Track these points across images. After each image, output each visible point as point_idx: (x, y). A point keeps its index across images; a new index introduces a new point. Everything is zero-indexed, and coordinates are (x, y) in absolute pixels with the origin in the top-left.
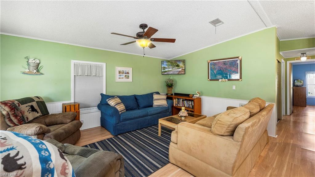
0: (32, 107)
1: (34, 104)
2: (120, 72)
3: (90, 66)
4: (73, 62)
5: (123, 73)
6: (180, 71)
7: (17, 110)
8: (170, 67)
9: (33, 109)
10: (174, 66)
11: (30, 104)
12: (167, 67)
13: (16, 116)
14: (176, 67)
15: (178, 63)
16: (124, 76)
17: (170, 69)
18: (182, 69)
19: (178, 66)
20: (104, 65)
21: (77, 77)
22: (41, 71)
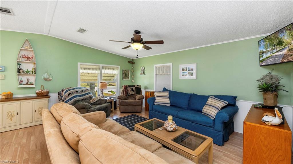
0: (133, 89)
1: (134, 88)
2: (183, 70)
3: (163, 67)
4: (155, 65)
5: (187, 70)
6: (285, 56)
7: (127, 89)
8: (269, 49)
9: (133, 90)
10: (274, 46)
11: (132, 88)
12: (264, 50)
13: (125, 91)
14: (278, 47)
15: (281, 36)
16: (187, 73)
17: (269, 54)
18: (289, 50)
19: (280, 43)
20: (171, 64)
21: (157, 75)
22: (145, 73)
